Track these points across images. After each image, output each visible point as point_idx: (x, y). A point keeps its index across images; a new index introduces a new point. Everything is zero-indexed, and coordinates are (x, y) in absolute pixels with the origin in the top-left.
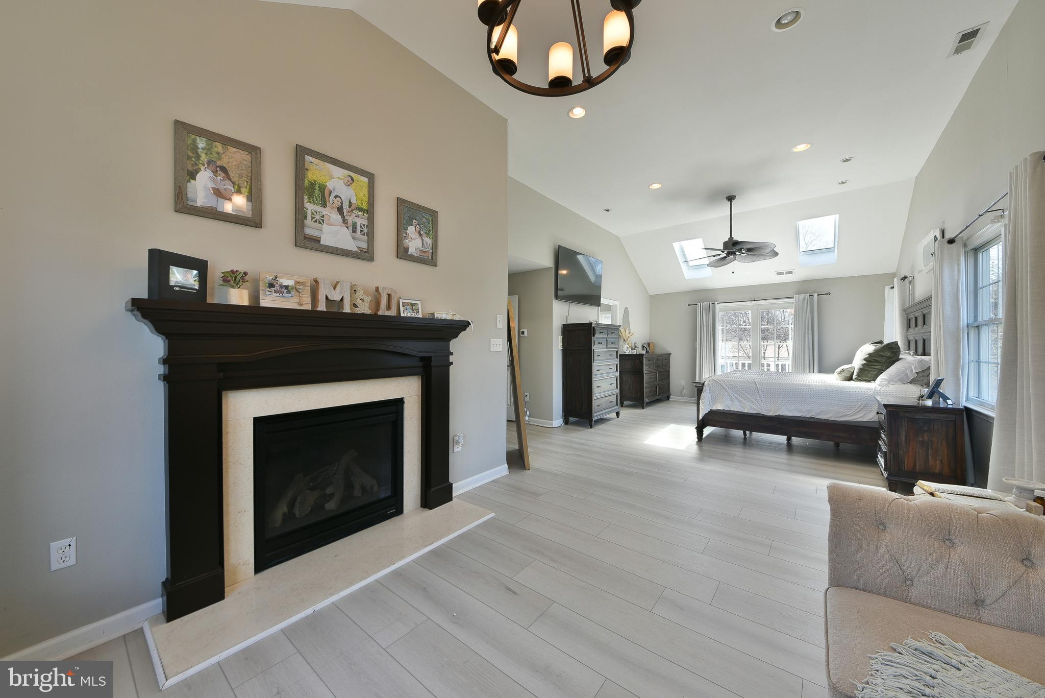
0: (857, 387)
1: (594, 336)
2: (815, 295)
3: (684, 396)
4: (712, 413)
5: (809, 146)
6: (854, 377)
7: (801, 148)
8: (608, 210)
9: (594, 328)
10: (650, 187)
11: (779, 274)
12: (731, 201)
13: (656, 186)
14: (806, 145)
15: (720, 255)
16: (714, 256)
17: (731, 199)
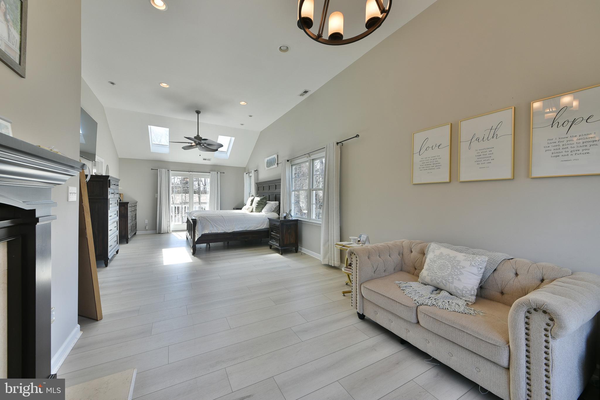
0: (260, 215)
1: (110, 187)
2: (219, 173)
3: (147, 230)
4: (203, 236)
5: (246, 104)
6: (254, 210)
7: (242, 103)
8: (112, 83)
9: (109, 180)
10: (161, 84)
11: (204, 159)
12: (198, 114)
13: (164, 85)
14: (245, 103)
15: (192, 143)
16: (189, 143)
17: (198, 112)
